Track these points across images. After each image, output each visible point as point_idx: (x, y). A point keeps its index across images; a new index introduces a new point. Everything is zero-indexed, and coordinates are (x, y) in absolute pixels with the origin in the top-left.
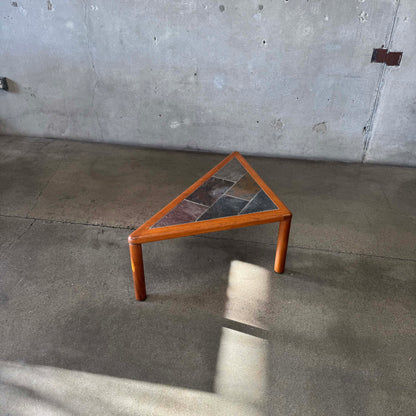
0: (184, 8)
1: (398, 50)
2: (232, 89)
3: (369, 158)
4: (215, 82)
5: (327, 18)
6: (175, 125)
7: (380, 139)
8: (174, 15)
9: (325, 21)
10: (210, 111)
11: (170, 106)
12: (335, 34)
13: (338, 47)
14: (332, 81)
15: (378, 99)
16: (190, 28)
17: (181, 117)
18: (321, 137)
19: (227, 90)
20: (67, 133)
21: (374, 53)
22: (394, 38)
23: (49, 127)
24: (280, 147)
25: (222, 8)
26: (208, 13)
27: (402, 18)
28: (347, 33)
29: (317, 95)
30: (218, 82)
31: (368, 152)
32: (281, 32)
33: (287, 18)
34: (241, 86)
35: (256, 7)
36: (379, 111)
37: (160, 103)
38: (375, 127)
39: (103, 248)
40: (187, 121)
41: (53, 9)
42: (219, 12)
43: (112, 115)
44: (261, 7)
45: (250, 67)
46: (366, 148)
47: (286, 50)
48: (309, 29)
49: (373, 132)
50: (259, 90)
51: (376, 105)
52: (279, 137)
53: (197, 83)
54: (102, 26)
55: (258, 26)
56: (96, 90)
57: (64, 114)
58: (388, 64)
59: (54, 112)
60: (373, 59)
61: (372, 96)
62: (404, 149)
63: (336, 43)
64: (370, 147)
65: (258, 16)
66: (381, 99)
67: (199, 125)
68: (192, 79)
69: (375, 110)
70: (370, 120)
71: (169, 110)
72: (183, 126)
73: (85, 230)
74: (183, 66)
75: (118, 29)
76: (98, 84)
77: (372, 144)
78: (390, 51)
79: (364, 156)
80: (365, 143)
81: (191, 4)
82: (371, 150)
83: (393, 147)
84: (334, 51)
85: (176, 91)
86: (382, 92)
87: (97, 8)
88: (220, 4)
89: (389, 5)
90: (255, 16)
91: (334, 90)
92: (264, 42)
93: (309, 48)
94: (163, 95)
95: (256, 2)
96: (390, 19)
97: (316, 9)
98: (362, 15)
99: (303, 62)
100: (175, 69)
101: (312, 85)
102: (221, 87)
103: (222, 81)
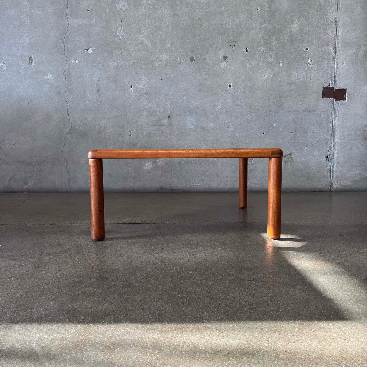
0: (159, 60)
1: (342, 88)
2: (203, 128)
3: (336, 185)
4: (187, 122)
5: (281, 64)
6: (148, 166)
7: (343, 166)
8: (150, 66)
9: (280, 67)
12: (289, 76)
13: (293, 87)
14: (292, 116)
15: (334, 129)
16: (164, 76)
18: (289, 168)
19: (198, 130)
20: (31, 184)
21: (323, 91)
22: (337, 78)
23: (11, 179)
25: (192, 59)
26: (180, 64)
27: (340, 62)
28: (298, 75)
29: (281, 129)
30: (190, 122)
31: (334, 179)
32: (243, 77)
33: (248, 65)
34: (211, 125)
35: (221, 57)
36: (337, 140)
37: (134, 145)
38: (335, 155)
41: (34, 64)
44: (225, 58)
45: (219, 108)
46: (331, 176)
47: (250, 92)
48: (267, 73)
49: (335, 160)
50: (228, 128)
51: (333, 135)
52: (251, 171)
53: (170, 125)
54: (80, 77)
55: (224, 73)
58: (337, 100)
59: (19, 162)
60: (324, 96)
61: (328, 128)
63: (291, 83)
64: (335, 175)
65: (224, 65)
66: (337, 130)
68: (165, 121)
69: (333, 140)
70: (331, 149)
72: (156, 167)
74: (158, 110)
75: (96, 80)
76: (71, 131)
77: (337, 171)
78: (336, 88)
79: (332, 183)
80: (330, 171)
81: (165, 56)
82: (337, 177)
83: (355, 172)
84: (291, 90)
85: (150, 132)
86: (336, 123)
87: (77, 62)
88: (190, 55)
89: (329, 52)
90: (221, 65)
91: (295, 124)
92: (230, 86)
93: (269, 89)
94: (137, 138)
95: (221, 53)
96: (331, 63)
97: (271, 58)
98: (309, 61)
99: (266, 100)
100: (150, 113)
101: (275, 120)
102: (193, 126)
103: (194, 121)
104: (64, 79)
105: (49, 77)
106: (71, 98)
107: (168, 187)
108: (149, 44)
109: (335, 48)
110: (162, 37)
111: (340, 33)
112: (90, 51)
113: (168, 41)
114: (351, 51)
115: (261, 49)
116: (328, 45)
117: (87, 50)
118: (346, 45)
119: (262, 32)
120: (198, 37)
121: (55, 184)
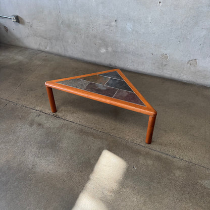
2: (137, 32)
4: (127, 26)
6: (103, 50)
10: (123, 45)
11: (101, 39)
14: (204, 33)
17: (106, 46)
18: (192, 69)
19: (134, 32)
20: (48, 49)
23: (39, 45)
24: (165, 71)
29: (193, 41)
30: (129, 27)
34: (143, 30)
37: (95, 37)
39: (35, 127)
40: (110, 49)
43: (70, 41)
45: (150, 19)
47: (174, 9)
50: (154, 34)
52: (165, 65)
53: (116, 26)
56: (61, 26)
57: (46, 39)
59: (41, 36)
67: (116, 52)
68: (113, 23)
71: (100, 42)
72: (107, 52)
73: (31, 113)
74: (109, 15)
76: (62, 23)
85: (104, 30)
91: (205, 39)
92: (160, 2)
93: (190, 8)
94: (97, 32)
99: (185, 17)
100: (104, 17)
101: (190, 34)
102: (130, 30)
103: (131, 26)
106: (60, 2)
121: (58, 51)
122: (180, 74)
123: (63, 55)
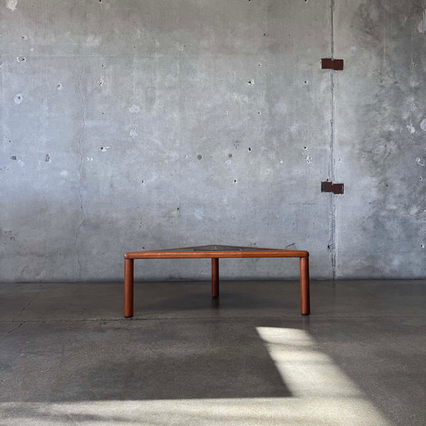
0: (169, 158)
1: (340, 182)
2: (210, 220)
3: (339, 274)
4: (196, 214)
5: (282, 162)
7: (344, 256)
8: (160, 163)
9: (281, 164)
10: (192, 240)
11: (154, 238)
12: (290, 172)
13: (293, 182)
14: (294, 209)
15: (333, 221)
16: (173, 172)
19: (206, 221)
20: (42, 275)
21: (322, 185)
22: (335, 173)
23: (23, 270)
24: (258, 269)
25: (200, 157)
26: (189, 161)
27: (337, 159)
28: (298, 171)
29: (283, 220)
30: (198, 214)
31: (336, 268)
32: (247, 173)
33: (251, 163)
34: (218, 217)
35: (227, 155)
36: (337, 231)
38: (336, 245)
41: (50, 161)
42: (197, 159)
43: (95, 252)
44: (230, 156)
45: (225, 201)
46: (334, 265)
47: (254, 187)
48: (269, 170)
49: (336, 250)
50: (234, 219)
51: (333, 226)
53: (179, 216)
54: (94, 174)
55: (229, 170)
56: (81, 228)
57: (42, 256)
58: (335, 193)
59: (32, 253)
60: (322, 190)
61: (328, 220)
62: (366, 263)
63: (291, 179)
64: (337, 264)
65: (229, 162)
66: (336, 221)
68: (175, 213)
69: (333, 231)
70: (332, 239)
71: (152, 242)
74: (167, 202)
75: (110, 175)
76: (84, 224)
77: (338, 261)
78: (334, 182)
79: (334, 272)
80: (332, 260)
81: (174, 155)
82: (339, 266)
83: (356, 262)
84: (291, 185)
85: (160, 224)
86: (336, 215)
87: (92, 159)
88: (198, 154)
89: (326, 151)
90: (226, 162)
91: (296, 216)
92: (235, 181)
93: (271, 184)
94: (147, 229)
95: (226, 152)
96: (329, 160)
97: (272, 155)
98: (307, 158)
99: (268, 194)
100: (160, 206)
101: (278, 212)
102: (201, 218)
103: (202, 213)
104: (79, 175)
105: (65, 173)
106: (85, 193)
107: (177, 276)
108: (160, 143)
109: (331, 146)
110: (172, 138)
111: (336, 133)
112: (104, 150)
113: (177, 141)
114: (347, 149)
115: (263, 148)
116: (325, 144)
117: (102, 148)
118: (342, 144)
119: (263, 133)
120: (205, 138)
121: (66, 274)
122: (279, 269)
123: (76, 281)
